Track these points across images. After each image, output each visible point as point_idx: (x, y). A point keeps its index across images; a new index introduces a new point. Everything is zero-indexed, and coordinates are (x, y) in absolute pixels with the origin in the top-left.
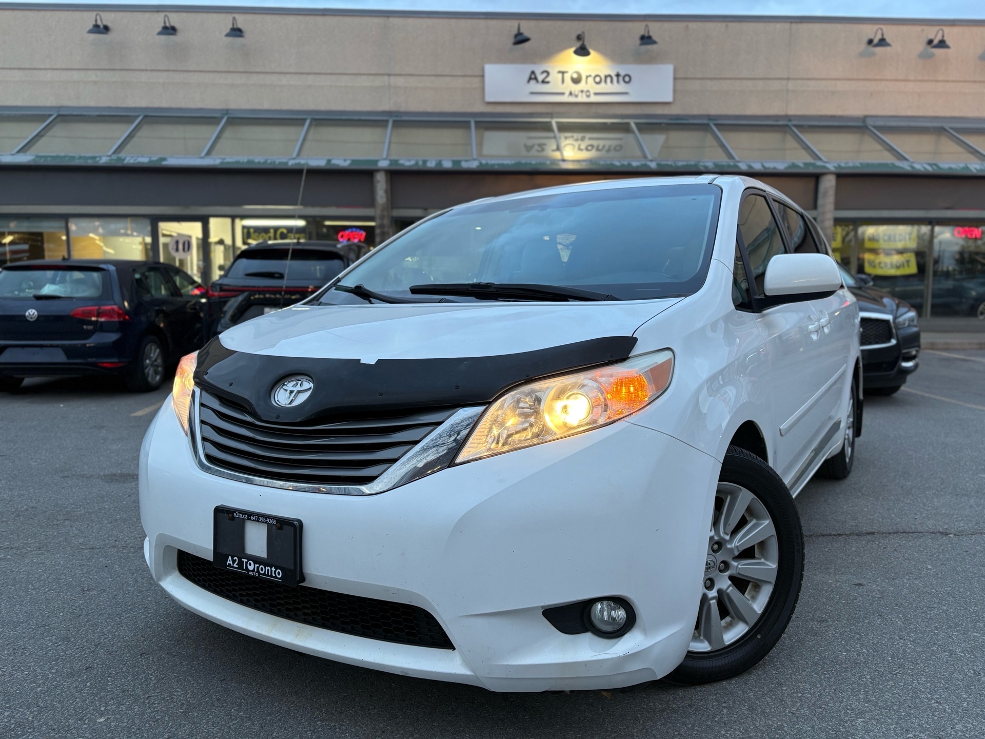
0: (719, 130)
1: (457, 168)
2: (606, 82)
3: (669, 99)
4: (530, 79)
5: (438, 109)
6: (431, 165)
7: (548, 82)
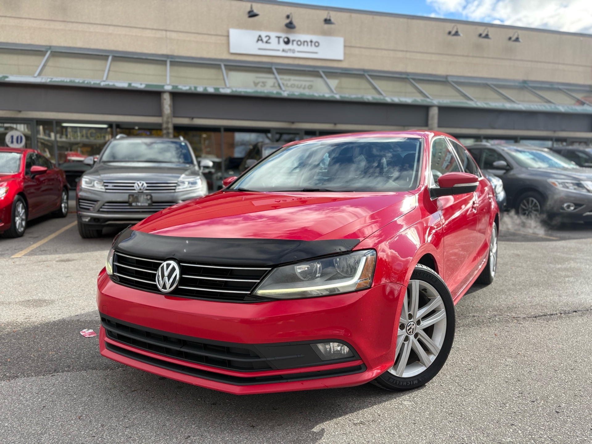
0: (372, 79)
1: (217, 93)
2: (304, 45)
3: (341, 57)
4: (258, 40)
5: (199, 55)
6: (200, 89)
7: (269, 43)
